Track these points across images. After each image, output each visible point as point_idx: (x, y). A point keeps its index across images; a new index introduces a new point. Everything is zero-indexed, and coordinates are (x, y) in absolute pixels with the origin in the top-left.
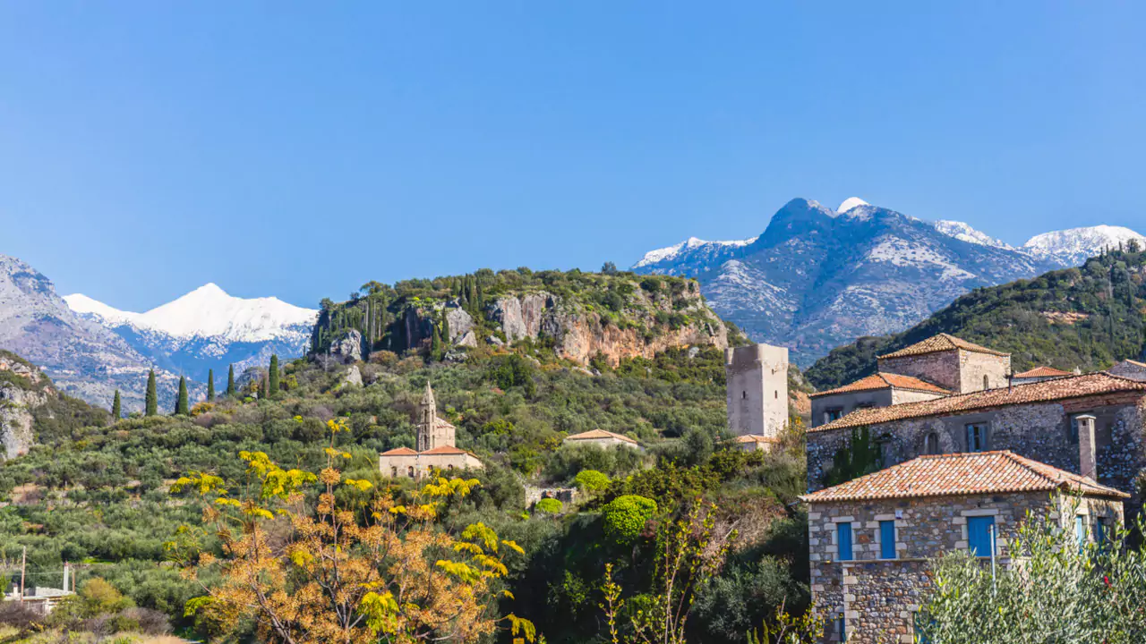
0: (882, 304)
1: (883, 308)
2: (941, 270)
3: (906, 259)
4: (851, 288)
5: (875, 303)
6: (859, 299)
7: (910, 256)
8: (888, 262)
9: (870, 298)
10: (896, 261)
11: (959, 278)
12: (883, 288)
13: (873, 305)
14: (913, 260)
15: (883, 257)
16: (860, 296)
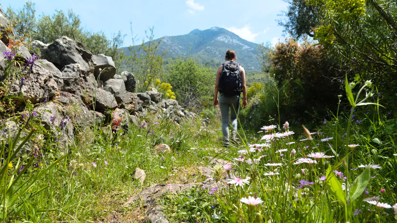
0: (220, 54)
1: (220, 55)
2: (242, 47)
3: (230, 42)
4: (208, 47)
5: (217, 53)
6: (211, 51)
7: (231, 41)
8: (223, 41)
9: (215, 51)
10: (226, 42)
11: (249, 49)
12: (221, 49)
13: (217, 54)
14: (232, 42)
15: (221, 40)
16: (211, 50)
